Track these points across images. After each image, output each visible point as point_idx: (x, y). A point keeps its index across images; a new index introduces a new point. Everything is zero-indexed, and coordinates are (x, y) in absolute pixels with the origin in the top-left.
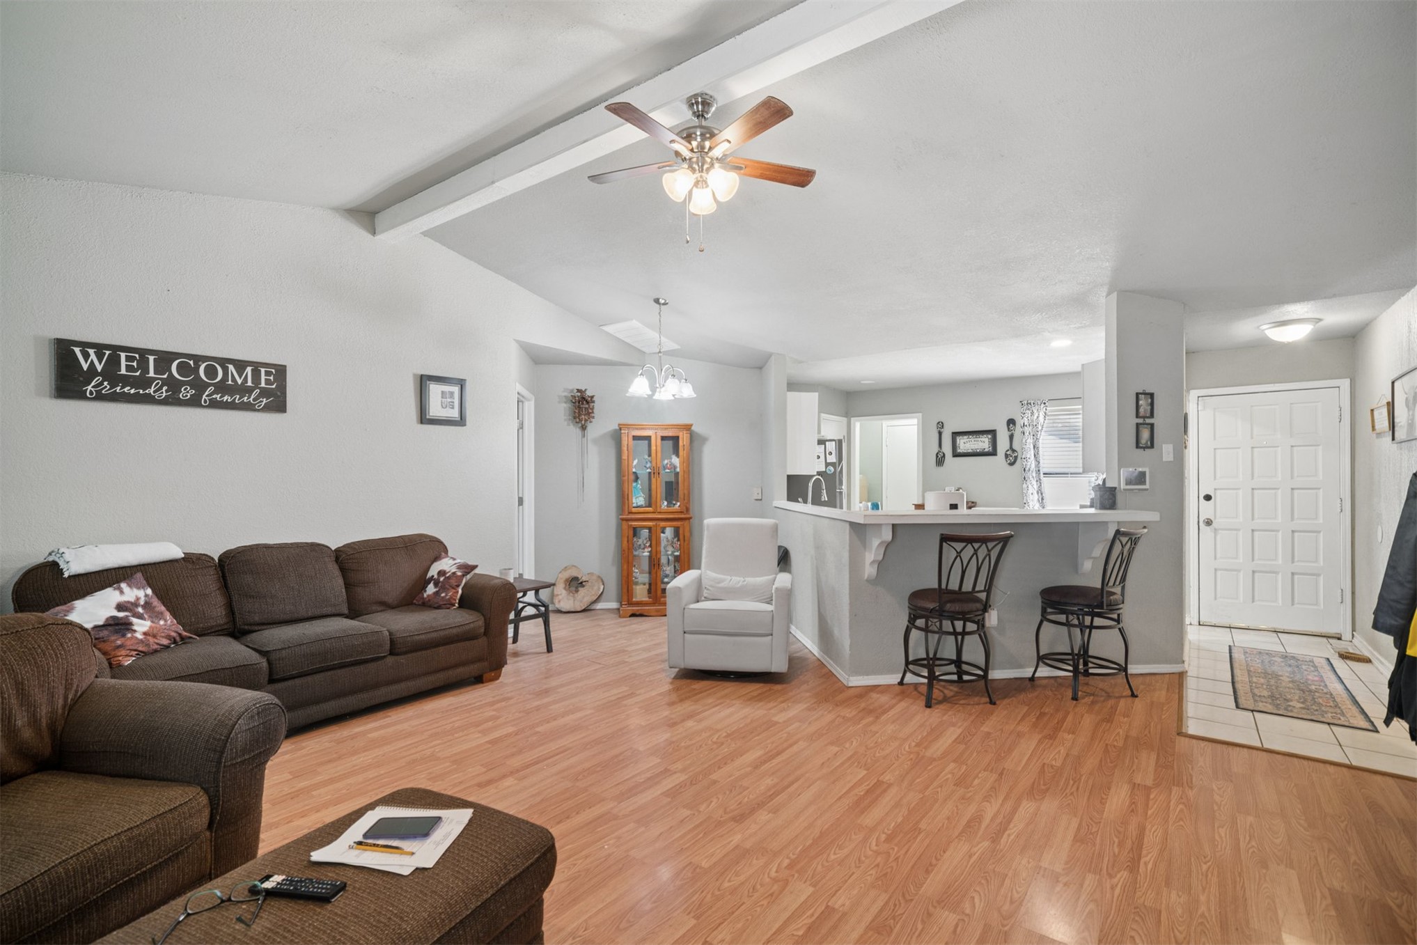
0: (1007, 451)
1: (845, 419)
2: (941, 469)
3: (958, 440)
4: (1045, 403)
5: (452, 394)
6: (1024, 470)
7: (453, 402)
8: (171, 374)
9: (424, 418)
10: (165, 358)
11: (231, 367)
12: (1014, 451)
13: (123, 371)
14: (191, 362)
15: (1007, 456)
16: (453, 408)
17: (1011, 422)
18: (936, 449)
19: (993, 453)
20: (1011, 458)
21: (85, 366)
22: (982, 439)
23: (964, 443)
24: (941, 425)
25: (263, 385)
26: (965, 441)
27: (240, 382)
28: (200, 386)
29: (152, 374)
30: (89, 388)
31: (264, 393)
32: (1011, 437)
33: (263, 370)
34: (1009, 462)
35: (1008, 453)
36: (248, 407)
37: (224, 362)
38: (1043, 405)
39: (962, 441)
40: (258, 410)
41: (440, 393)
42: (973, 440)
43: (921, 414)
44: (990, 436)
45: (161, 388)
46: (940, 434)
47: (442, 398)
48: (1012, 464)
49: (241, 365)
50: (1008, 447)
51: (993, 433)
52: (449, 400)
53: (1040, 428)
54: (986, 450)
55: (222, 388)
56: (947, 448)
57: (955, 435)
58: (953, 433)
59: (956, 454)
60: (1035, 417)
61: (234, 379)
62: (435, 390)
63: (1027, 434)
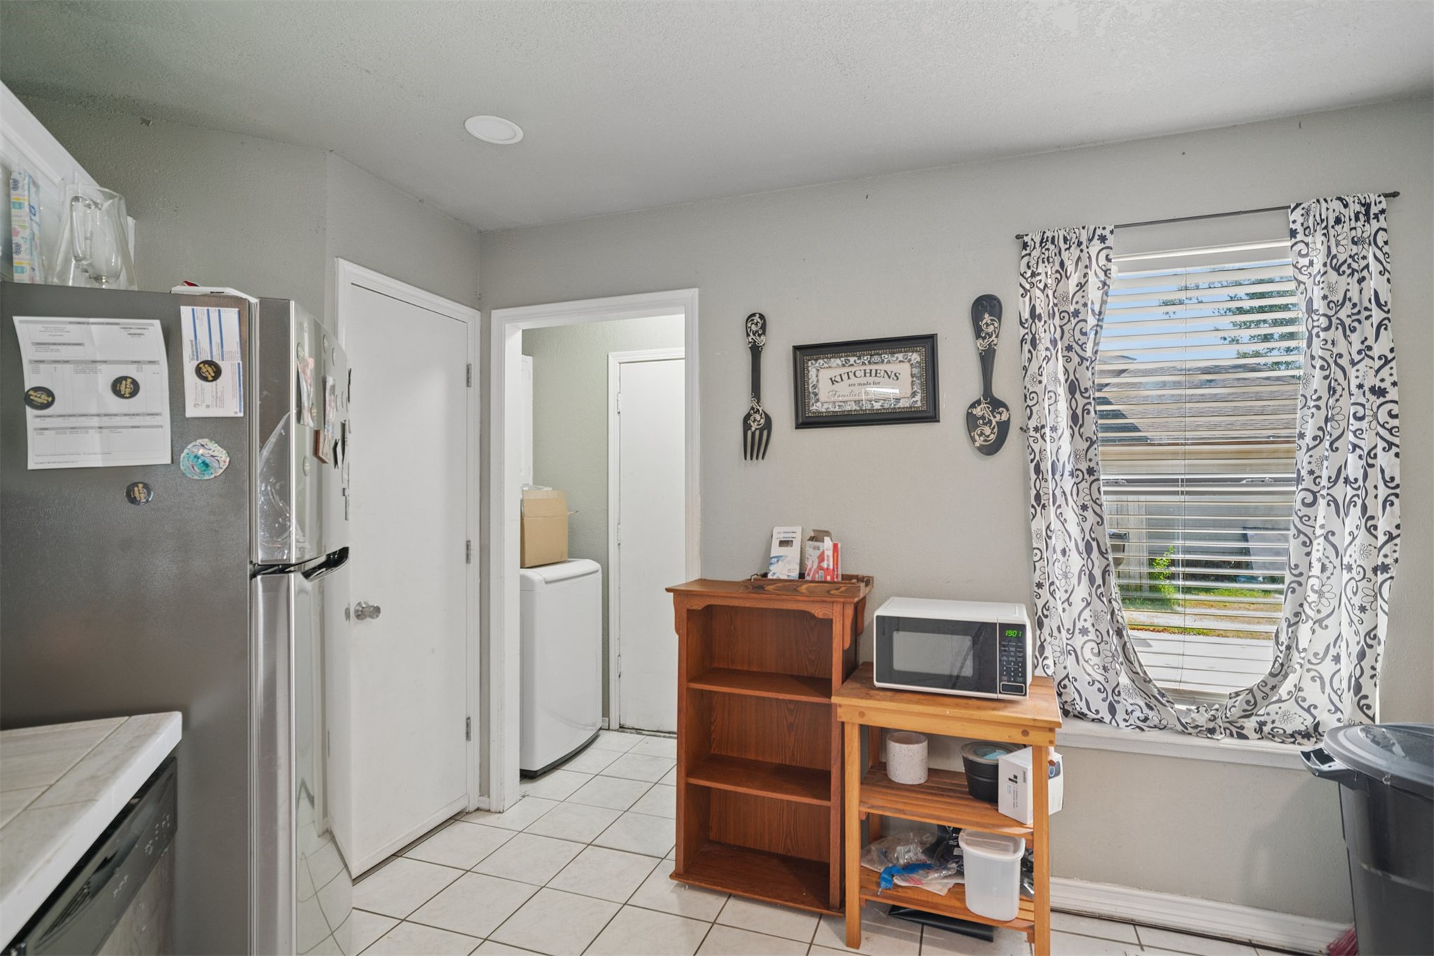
0: (973, 406)
1: (470, 316)
2: (758, 467)
3: (812, 372)
4: (1103, 239)
6: (1038, 470)
12: (996, 404)
15: (972, 422)
17: (986, 306)
18: (743, 402)
19: (928, 414)
20: (987, 430)
22: (889, 368)
23: (833, 381)
24: (757, 324)
26: (834, 373)
32: (987, 359)
34: (980, 441)
35: (978, 411)
38: (1096, 245)
39: (825, 375)
42: (860, 370)
43: (695, 292)
44: (915, 357)
46: (756, 351)
48: (991, 449)
50: (975, 391)
51: (927, 343)
53: (1092, 321)
54: (904, 404)
56: (778, 402)
57: (804, 353)
58: (797, 349)
59: (807, 421)
60: (1072, 285)
63: (1044, 341)
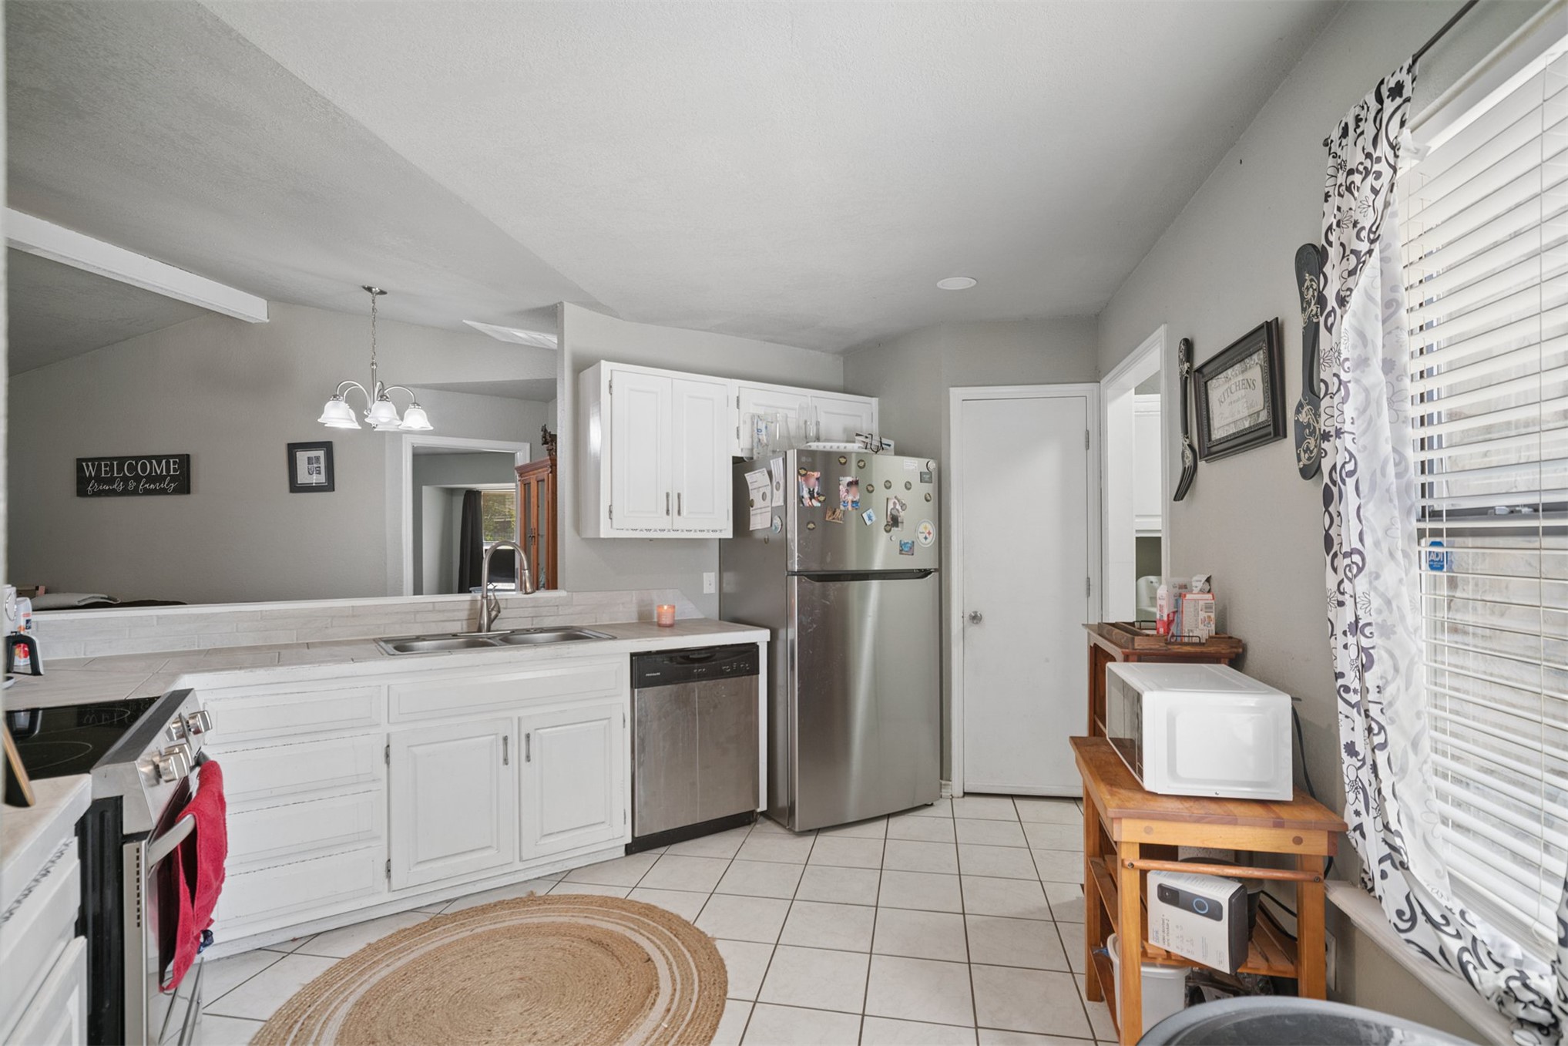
0: (1298, 410)
3: (1211, 394)
5: (318, 458)
7: (319, 467)
8: (124, 473)
9: (295, 487)
10: (121, 460)
11: (154, 462)
13: (103, 475)
14: (134, 462)
15: (1300, 433)
16: (320, 473)
20: (1312, 443)
21: (88, 474)
23: (1220, 402)
25: (172, 473)
26: (1220, 392)
27: (159, 472)
28: (137, 479)
29: (115, 475)
30: (89, 488)
31: (173, 479)
33: (171, 461)
34: (1304, 460)
35: (1303, 417)
36: (163, 492)
37: (149, 458)
39: (1217, 394)
40: (168, 494)
41: (307, 460)
44: (1262, 358)
45: (119, 484)
47: (309, 464)
49: (159, 459)
52: (315, 465)
55: (151, 479)
59: (1208, 452)
61: (156, 472)
62: (302, 457)
